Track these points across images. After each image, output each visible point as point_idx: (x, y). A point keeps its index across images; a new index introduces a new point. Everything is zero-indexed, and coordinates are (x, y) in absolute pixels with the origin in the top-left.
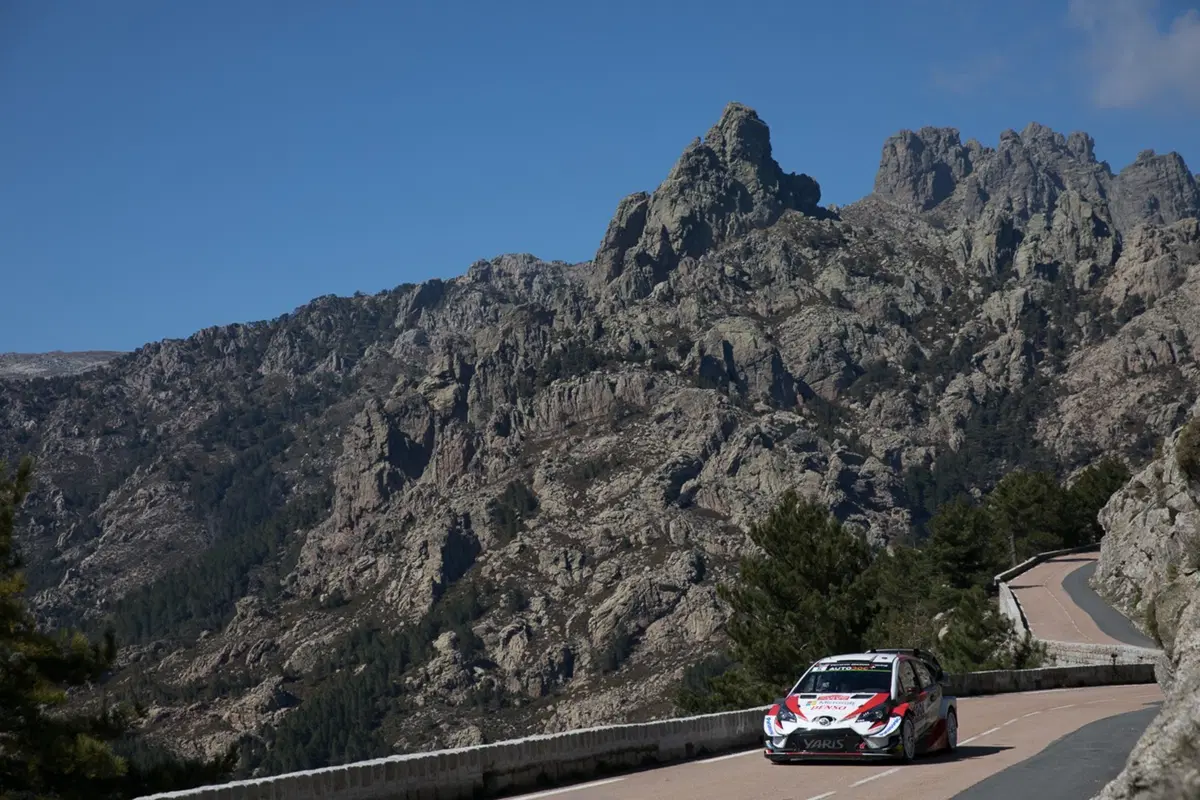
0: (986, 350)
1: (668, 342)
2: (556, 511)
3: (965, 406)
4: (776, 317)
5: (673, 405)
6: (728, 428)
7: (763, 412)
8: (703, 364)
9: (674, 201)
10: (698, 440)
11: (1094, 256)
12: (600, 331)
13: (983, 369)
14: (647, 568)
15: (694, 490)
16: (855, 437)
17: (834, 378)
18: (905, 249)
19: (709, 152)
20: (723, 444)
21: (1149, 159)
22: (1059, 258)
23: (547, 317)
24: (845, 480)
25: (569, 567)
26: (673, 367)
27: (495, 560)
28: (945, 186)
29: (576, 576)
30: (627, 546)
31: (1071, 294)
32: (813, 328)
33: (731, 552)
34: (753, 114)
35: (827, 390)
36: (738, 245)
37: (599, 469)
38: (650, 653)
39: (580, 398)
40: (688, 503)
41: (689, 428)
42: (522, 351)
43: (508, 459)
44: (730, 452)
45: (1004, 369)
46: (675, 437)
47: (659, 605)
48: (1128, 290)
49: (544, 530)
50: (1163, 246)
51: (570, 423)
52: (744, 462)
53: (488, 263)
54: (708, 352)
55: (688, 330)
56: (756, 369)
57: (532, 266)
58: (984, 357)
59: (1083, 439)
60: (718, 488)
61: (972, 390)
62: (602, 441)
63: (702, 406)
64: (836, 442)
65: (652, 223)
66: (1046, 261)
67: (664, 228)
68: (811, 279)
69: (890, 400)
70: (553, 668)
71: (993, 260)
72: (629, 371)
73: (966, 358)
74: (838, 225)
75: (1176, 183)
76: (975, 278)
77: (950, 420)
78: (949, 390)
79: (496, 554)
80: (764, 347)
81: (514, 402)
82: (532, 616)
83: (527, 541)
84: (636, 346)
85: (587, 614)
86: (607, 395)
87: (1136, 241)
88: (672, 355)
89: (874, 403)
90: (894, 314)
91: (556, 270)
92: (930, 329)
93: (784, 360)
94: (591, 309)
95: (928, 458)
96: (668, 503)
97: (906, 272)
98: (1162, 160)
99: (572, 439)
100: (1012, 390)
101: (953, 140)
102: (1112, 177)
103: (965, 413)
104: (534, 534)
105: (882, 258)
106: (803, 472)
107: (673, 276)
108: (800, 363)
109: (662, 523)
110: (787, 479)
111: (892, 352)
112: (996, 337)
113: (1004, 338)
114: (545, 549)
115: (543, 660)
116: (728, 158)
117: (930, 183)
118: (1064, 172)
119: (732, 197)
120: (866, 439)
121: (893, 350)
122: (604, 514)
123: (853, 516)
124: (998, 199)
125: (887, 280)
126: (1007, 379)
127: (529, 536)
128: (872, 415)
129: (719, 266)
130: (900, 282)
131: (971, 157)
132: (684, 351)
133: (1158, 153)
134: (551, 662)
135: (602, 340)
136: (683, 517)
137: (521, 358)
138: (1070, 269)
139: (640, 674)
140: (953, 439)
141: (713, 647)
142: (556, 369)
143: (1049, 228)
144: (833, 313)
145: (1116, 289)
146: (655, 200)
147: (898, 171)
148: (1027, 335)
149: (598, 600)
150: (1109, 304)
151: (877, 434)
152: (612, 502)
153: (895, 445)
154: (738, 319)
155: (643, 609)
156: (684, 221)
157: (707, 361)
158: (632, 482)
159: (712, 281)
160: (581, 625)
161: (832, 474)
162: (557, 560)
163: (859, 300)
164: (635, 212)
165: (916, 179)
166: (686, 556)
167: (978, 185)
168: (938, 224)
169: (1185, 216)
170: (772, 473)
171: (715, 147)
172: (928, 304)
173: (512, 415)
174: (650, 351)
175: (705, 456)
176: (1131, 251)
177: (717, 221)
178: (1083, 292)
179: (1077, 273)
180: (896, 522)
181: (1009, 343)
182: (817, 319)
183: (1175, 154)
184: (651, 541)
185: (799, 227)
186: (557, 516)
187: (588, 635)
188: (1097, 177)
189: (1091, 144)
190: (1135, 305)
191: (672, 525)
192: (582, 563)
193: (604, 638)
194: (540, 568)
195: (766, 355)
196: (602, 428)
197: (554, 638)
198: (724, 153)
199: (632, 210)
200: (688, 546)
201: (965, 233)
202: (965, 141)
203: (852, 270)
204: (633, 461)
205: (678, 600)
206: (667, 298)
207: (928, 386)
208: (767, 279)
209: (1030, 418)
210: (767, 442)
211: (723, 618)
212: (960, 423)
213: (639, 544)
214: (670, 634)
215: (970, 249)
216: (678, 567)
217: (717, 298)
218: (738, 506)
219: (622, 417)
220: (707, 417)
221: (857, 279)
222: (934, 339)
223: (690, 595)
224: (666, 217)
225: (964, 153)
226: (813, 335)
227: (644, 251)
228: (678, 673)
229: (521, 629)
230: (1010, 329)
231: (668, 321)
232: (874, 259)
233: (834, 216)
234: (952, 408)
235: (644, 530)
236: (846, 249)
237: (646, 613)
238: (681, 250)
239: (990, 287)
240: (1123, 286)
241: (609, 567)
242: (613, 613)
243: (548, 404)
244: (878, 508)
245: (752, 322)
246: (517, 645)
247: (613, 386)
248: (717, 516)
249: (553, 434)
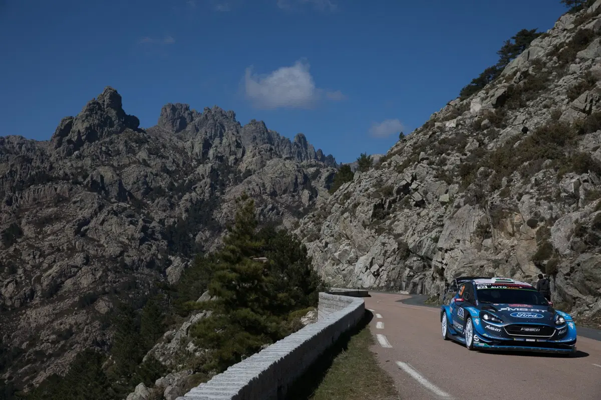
0: (197, 185)
1: (79, 173)
2: (30, 235)
3: (189, 205)
4: (121, 168)
5: (80, 197)
6: (101, 208)
7: (114, 203)
8: (92, 182)
9: (83, 121)
10: (89, 212)
11: (236, 154)
12: (51, 168)
13: (196, 192)
14: (66, 259)
15: (86, 230)
16: (148, 213)
17: (142, 191)
18: (170, 146)
19: (98, 103)
20: (99, 214)
21: (254, 122)
22: (223, 154)
23: (30, 161)
24: (144, 229)
25: (34, 258)
26: (80, 183)
27: (4, 254)
28: (183, 125)
29: (37, 261)
30: (59, 250)
31: (228, 167)
32: (135, 172)
33: (100, 254)
34: (116, 91)
35: (139, 196)
36: (107, 140)
37: (49, 220)
38: (65, 291)
39: (42, 193)
40: (84, 235)
41: (86, 207)
42: (19, 173)
43: (11, 215)
44: (101, 217)
45: (203, 192)
46: (80, 210)
47: (71, 273)
48: (247, 167)
49: (25, 243)
50: (259, 153)
51: (37, 202)
52: (106, 221)
53: (3, 138)
54: (95, 178)
55: (87, 170)
56: (112, 186)
57: (22, 141)
58: (196, 187)
59: (229, 218)
60: (96, 230)
61: (192, 199)
62: (50, 210)
63: (92, 199)
64: (142, 215)
65: (74, 128)
66: (219, 155)
67: (79, 131)
68: (135, 154)
69: (161, 201)
70: (26, 296)
71: (201, 153)
72: (63, 183)
73: (190, 187)
74: (145, 135)
75: (262, 132)
76: (194, 159)
77: (183, 209)
78: (183, 199)
79: (4, 252)
80: (116, 178)
81: (15, 193)
82: (18, 276)
83: (17, 247)
84: (66, 175)
85: (41, 276)
86: (53, 192)
87: (250, 151)
88: (80, 179)
89: (156, 201)
90: (165, 169)
91: (32, 143)
92: (178, 176)
93: (123, 184)
94: (48, 159)
95: (175, 223)
96: (76, 235)
97: (170, 155)
98: (258, 123)
99: (38, 208)
100: (205, 200)
101: (187, 109)
102: (241, 127)
103: (189, 207)
104: (20, 244)
105: (161, 149)
106: (129, 225)
107: (81, 149)
108: (129, 185)
109: (73, 242)
110: (123, 228)
111: (163, 183)
112: (200, 180)
113: (204, 181)
114: (25, 250)
115: (22, 293)
116: (105, 107)
117: (178, 123)
118: (225, 124)
119: (106, 122)
120: (152, 214)
121: (164, 183)
122: (50, 238)
123: (147, 243)
124: (202, 131)
125: (163, 157)
126: (204, 196)
127: (18, 245)
128: (155, 206)
129: (100, 147)
130: (167, 158)
131: (193, 115)
132: (85, 177)
133: (257, 121)
134: (25, 294)
135: (52, 171)
136: (81, 240)
137: (18, 176)
138: (227, 158)
139: (62, 299)
140: (184, 216)
141: (91, 289)
142: (33, 181)
143: (221, 143)
144: (142, 168)
145: (243, 167)
146: (76, 120)
147: (167, 118)
148: (212, 180)
149: (46, 270)
150: (240, 171)
151: (156, 213)
152: (53, 233)
153: (163, 217)
154: (107, 167)
155: (64, 274)
156: (87, 129)
157: (94, 182)
158: (62, 226)
159: (97, 152)
160: (38, 280)
161: (140, 226)
162: (29, 255)
163: (153, 163)
164: (68, 124)
165: (173, 122)
166: (82, 255)
167: (195, 126)
168: (180, 138)
169: (265, 143)
170: (117, 225)
171: (101, 102)
172: (177, 167)
173: (13, 197)
174: (71, 177)
175: (92, 218)
176: (248, 154)
177: (100, 129)
178: (232, 167)
179: (230, 160)
180: (162, 245)
181: (205, 183)
182: (137, 170)
183: (262, 122)
184: (68, 249)
185: (131, 135)
186: (31, 238)
187: (41, 284)
188: (236, 127)
189: (234, 115)
190: (249, 173)
191: (77, 243)
192: (40, 256)
193: (47, 285)
194: (22, 257)
195: (116, 181)
196: (51, 205)
197: (27, 285)
198: (104, 104)
199: (67, 123)
200: (83, 251)
201: (192, 142)
202: (191, 109)
203: (150, 152)
204: (63, 218)
205: (78, 271)
206: (80, 157)
207: (176, 197)
208: (118, 153)
209: (211, 210)
210: (116, 213)
211: (95, 279)
212: (187, 211)
213: (64, 250)
214: (74, 284)
215: (193, 148)
216: (79, 259)
217: (98, 158)
218: (103, 237)
219: (59, 201)
220: (93, 203)
221: (152, 156)
222: (179, 179)
223: (83, 269)
224: (80, 127)
225: (191, 114)
226: (135, 175)
227: (71, 139)
228: (77, 299)
229: (13, 280)
230: (206, 178)
231: (79, 165)
232: (158, 149)
233: (144, 132)
234: (184, 205)
235: (66, 244)
236: (148, 144)
237: (65, 276)
238: (85, 139)
239: (199, 162)
240: (245, 165)
241: (50, 258)
242: (52, 275)
243: (28, 194)
244: (156, 240)
245: (112, 169)
246: (11, 287)
247: (56, 189)
248: (95, 240)
249: (30, 206)
